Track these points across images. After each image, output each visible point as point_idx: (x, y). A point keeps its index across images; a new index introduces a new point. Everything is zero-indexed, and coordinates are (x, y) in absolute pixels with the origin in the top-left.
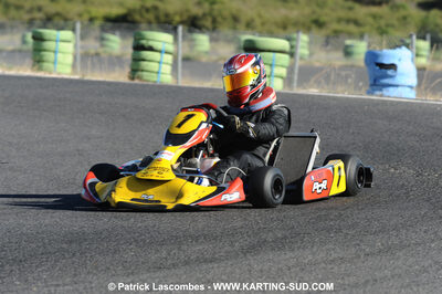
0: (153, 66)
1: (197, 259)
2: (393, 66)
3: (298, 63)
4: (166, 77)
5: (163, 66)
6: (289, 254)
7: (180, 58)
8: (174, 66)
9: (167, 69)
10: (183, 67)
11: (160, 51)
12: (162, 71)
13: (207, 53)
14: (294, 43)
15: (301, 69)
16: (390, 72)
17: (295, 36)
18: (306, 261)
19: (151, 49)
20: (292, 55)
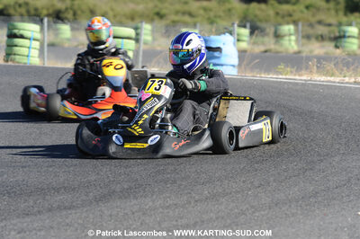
0: (24, 51)
1: (59, 207)
2: (218, 49)
3: (142, 47)
4: (35, 60)
5: (32, 50)
6: (134, 202)
7: (46, 44)
8: (41, 50)
9: (35, 53)
10: (48, 51)
11: (30, 39)
12: (31, 55)
13: (68, 40)
14: (139, 31)
15: (144, 52)
16: (216, 54)
17: (139, 25)
18: (147, 207)
19: (22, 37)
20: (137, 40)
